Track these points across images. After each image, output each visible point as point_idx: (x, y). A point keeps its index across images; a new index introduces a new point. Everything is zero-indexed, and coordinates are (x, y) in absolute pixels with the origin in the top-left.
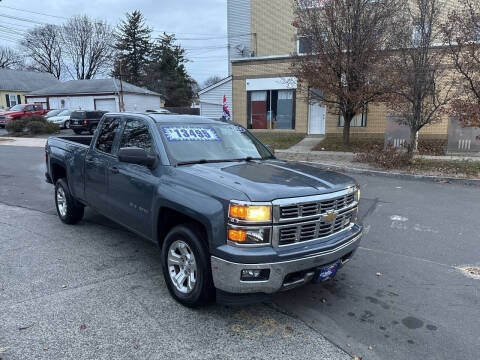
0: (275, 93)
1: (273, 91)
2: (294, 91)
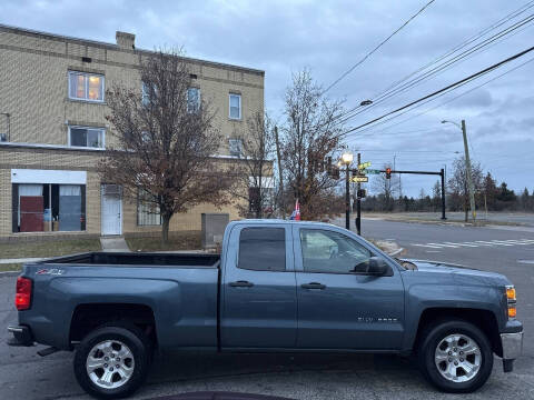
0: (56, 187)
1: (53, 185)
2: (83, 187)
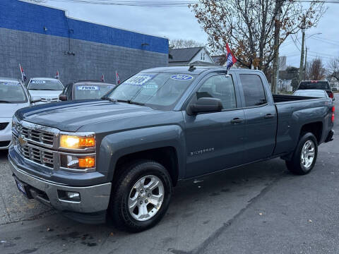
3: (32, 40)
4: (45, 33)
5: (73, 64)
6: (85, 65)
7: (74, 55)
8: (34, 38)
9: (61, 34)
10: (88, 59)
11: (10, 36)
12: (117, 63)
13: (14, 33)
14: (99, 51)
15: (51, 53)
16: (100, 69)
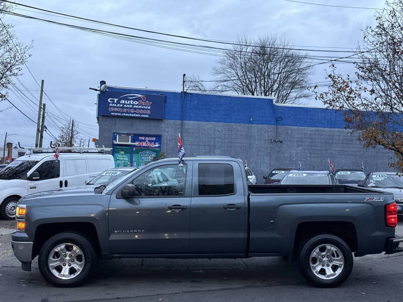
3: (237, 130)
4: (251, 122)
5: (280, 151)
6: (294, 152)
7: (281, 142)
8: (239, 128)
9: (268, 123)
10: (298, 146)
11: (217, 129)
12: (337, 149)
13: (220, 126)
14: (313, 136)
15: (257, 142)
16: (313, 155)
